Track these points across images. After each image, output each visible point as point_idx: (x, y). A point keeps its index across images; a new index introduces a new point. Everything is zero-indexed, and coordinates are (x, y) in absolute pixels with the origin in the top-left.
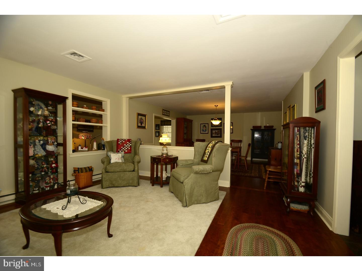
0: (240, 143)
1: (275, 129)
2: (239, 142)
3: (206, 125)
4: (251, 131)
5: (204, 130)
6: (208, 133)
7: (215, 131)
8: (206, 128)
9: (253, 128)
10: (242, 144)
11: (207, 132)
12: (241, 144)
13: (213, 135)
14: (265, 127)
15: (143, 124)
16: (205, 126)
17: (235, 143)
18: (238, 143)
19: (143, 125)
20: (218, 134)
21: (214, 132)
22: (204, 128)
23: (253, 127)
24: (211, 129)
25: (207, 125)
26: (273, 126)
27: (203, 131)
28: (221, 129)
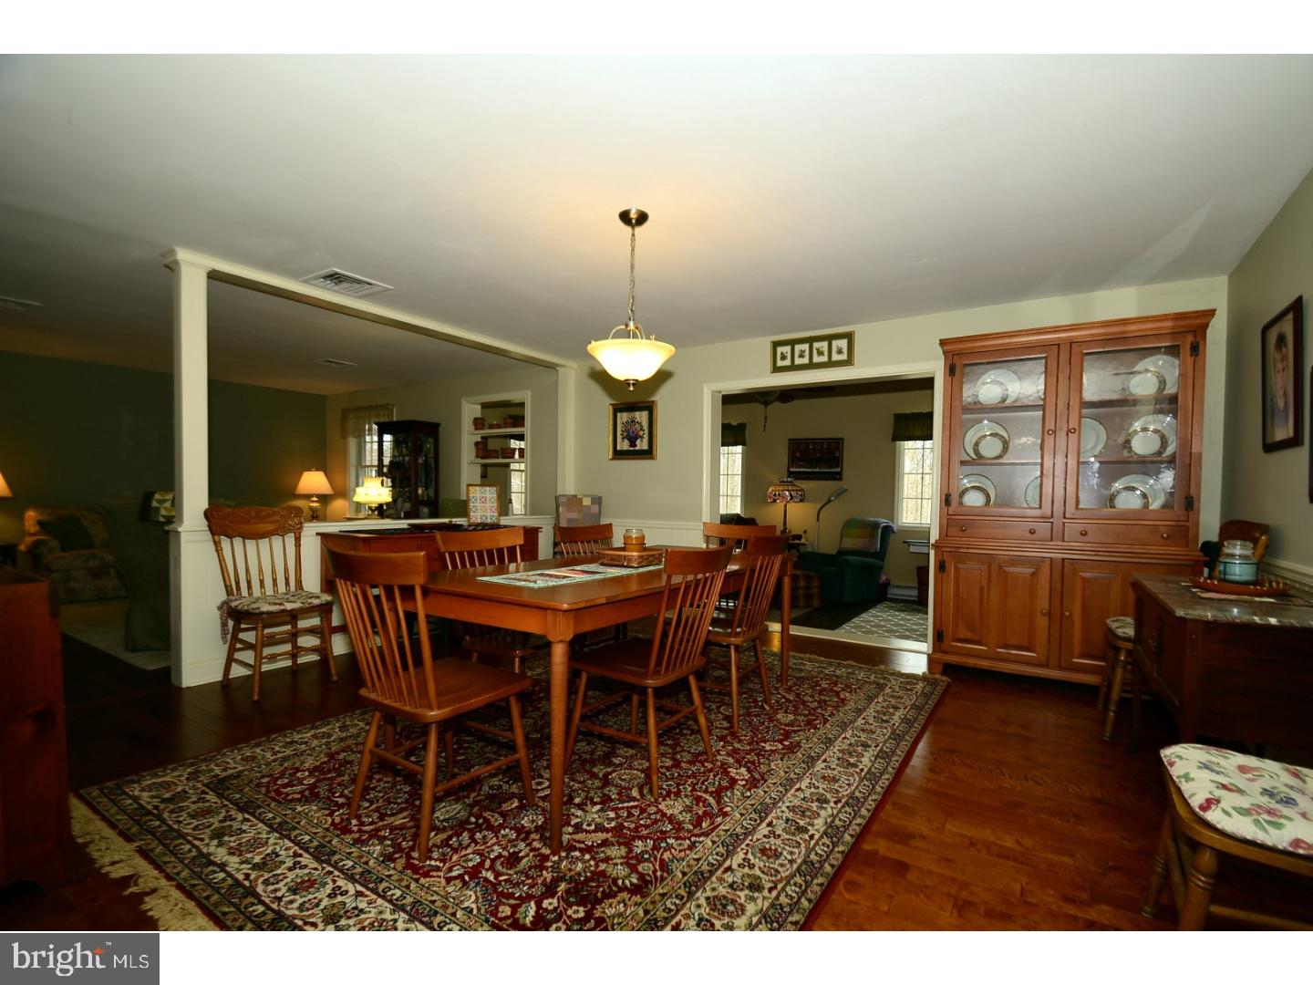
15: (638, 442)
19: (642, 445)
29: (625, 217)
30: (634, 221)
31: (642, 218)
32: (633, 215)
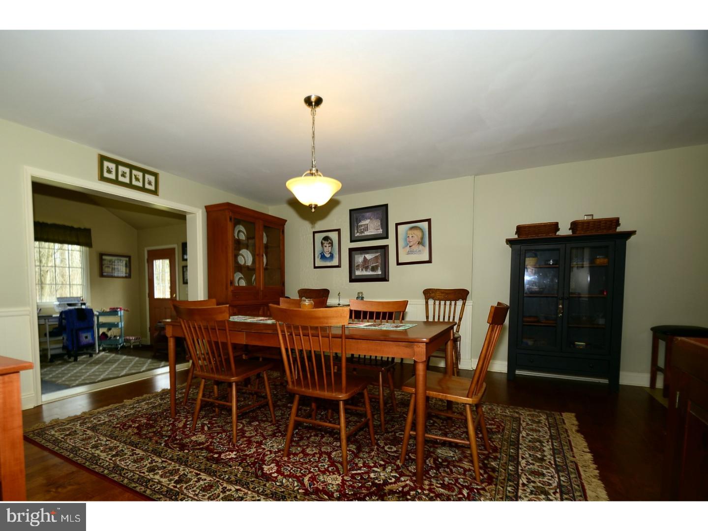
0: (460, 303)
1: (629, 234)
2: (456, 300)
3: (330, 234)
4: (508, 249)
5: (328, 255)
6: (339, 266)
7: (365, 257)
8: (332, 246)
9: (516, 237)
10: (469, 303)
11: (335, 262)
12: (464, 304)
13: (358, 273)
14: (574, 225)
16: (326, 239)
17: (440, 300)
18: (453, 303)
20: (373, 269)
21: (359, 259)
22: (327, 249)
23: (520, 229)
24: (351, 250)
25: (334, 236)
26: (616, 222)
27: (323, 257)
28: (385, 248)
29: (308, 101)
30: (313, 104)
31: (319, 101)
32: (313, 99)
